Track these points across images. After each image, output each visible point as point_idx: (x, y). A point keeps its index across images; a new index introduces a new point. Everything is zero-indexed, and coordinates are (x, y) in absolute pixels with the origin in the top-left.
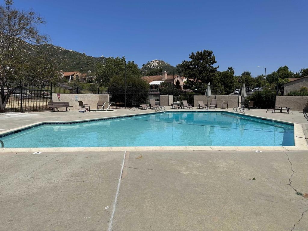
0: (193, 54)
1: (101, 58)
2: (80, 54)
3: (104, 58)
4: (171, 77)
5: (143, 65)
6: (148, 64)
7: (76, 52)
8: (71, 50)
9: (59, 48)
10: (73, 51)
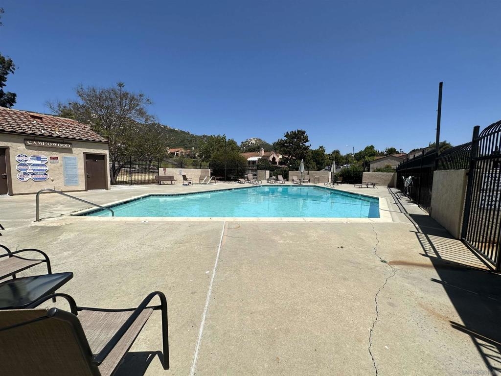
0: (287, 133)
1: (204, 136)
2: (184, 133)
3: (206, 136)
4: (267, 154)
5: (242, 143)
6: (246, 142)
7: (181, 130)
8: (176, 129)
9: (166, 127)
10: (178, 130)
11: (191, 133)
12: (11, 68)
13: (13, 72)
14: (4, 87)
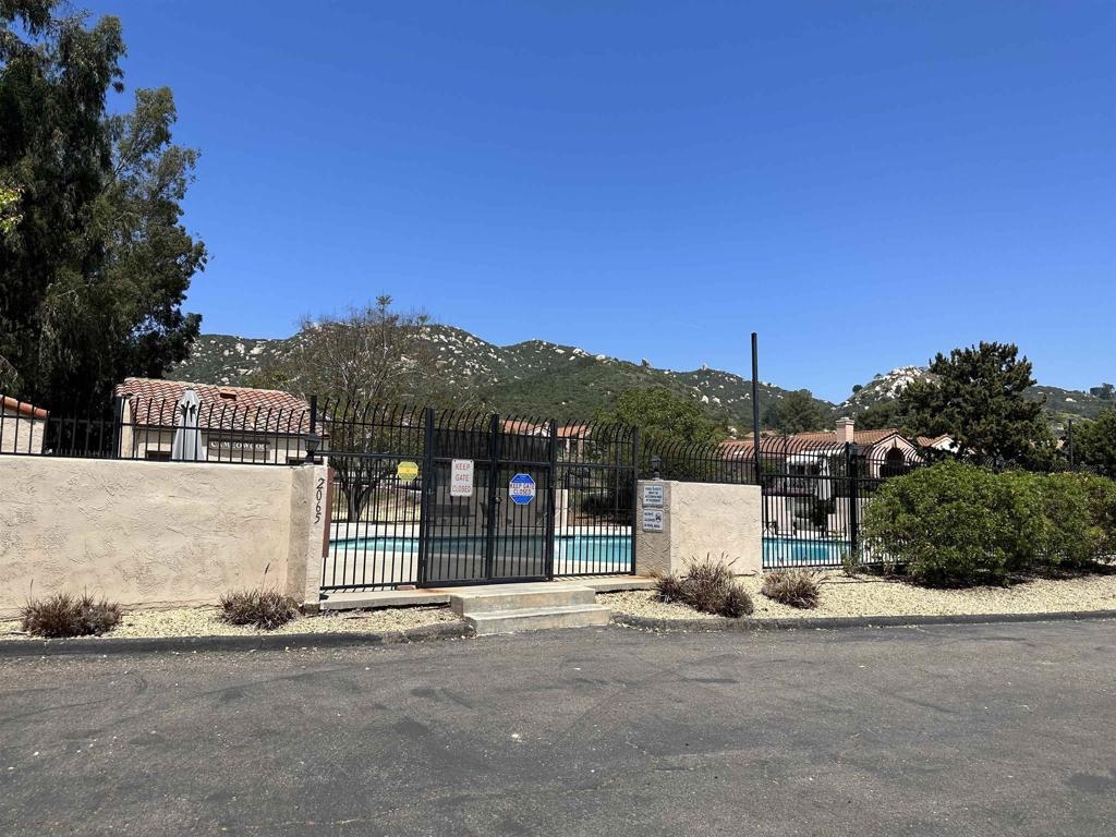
0: (939, 357)
1: (699, 372)
3: (708, 372)
4: (866, 437)
5: (857, 389)
6: (874, 384)
7: (616, 359)
8: (600, 357)
10: (606, 359)
11: (654, 365)
12: (200, 261)
13: (202, 269)
14: (183, 301)
